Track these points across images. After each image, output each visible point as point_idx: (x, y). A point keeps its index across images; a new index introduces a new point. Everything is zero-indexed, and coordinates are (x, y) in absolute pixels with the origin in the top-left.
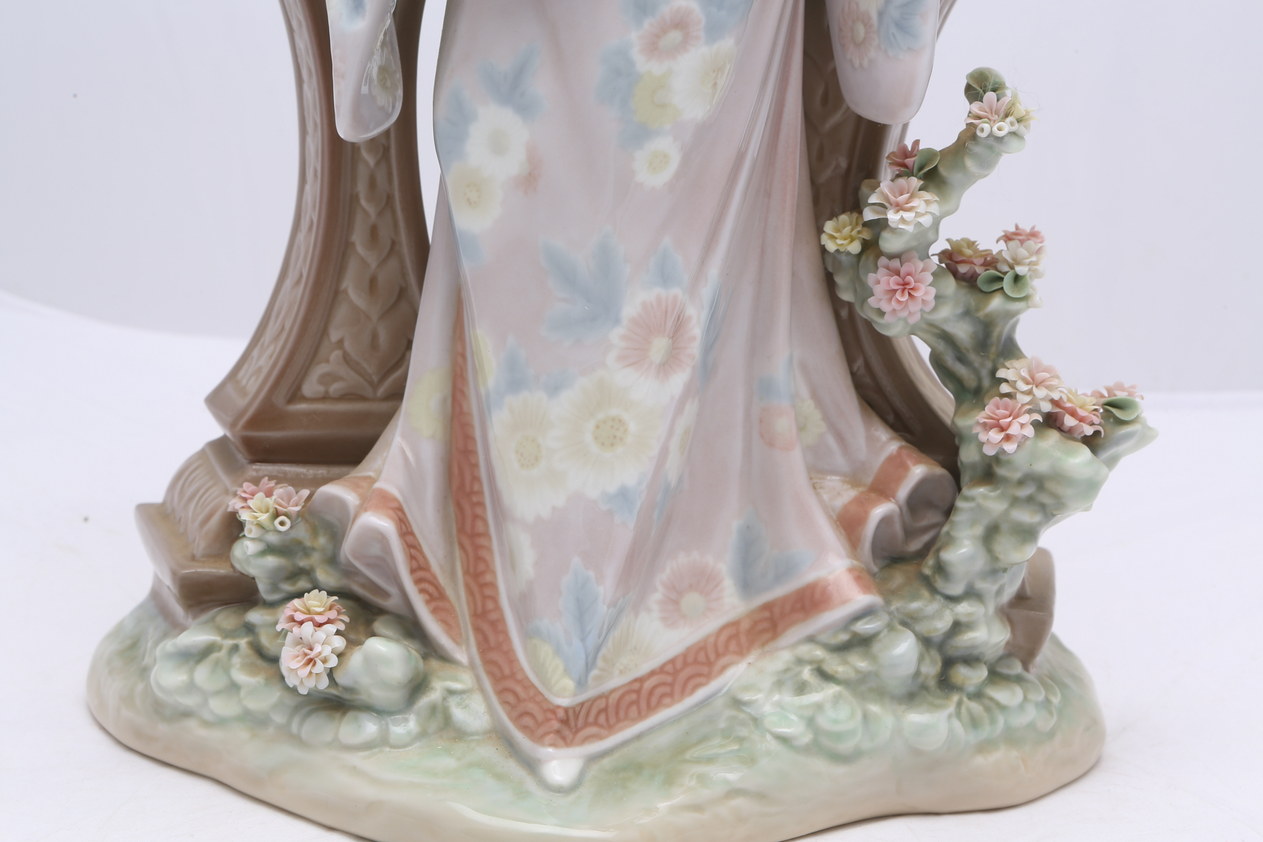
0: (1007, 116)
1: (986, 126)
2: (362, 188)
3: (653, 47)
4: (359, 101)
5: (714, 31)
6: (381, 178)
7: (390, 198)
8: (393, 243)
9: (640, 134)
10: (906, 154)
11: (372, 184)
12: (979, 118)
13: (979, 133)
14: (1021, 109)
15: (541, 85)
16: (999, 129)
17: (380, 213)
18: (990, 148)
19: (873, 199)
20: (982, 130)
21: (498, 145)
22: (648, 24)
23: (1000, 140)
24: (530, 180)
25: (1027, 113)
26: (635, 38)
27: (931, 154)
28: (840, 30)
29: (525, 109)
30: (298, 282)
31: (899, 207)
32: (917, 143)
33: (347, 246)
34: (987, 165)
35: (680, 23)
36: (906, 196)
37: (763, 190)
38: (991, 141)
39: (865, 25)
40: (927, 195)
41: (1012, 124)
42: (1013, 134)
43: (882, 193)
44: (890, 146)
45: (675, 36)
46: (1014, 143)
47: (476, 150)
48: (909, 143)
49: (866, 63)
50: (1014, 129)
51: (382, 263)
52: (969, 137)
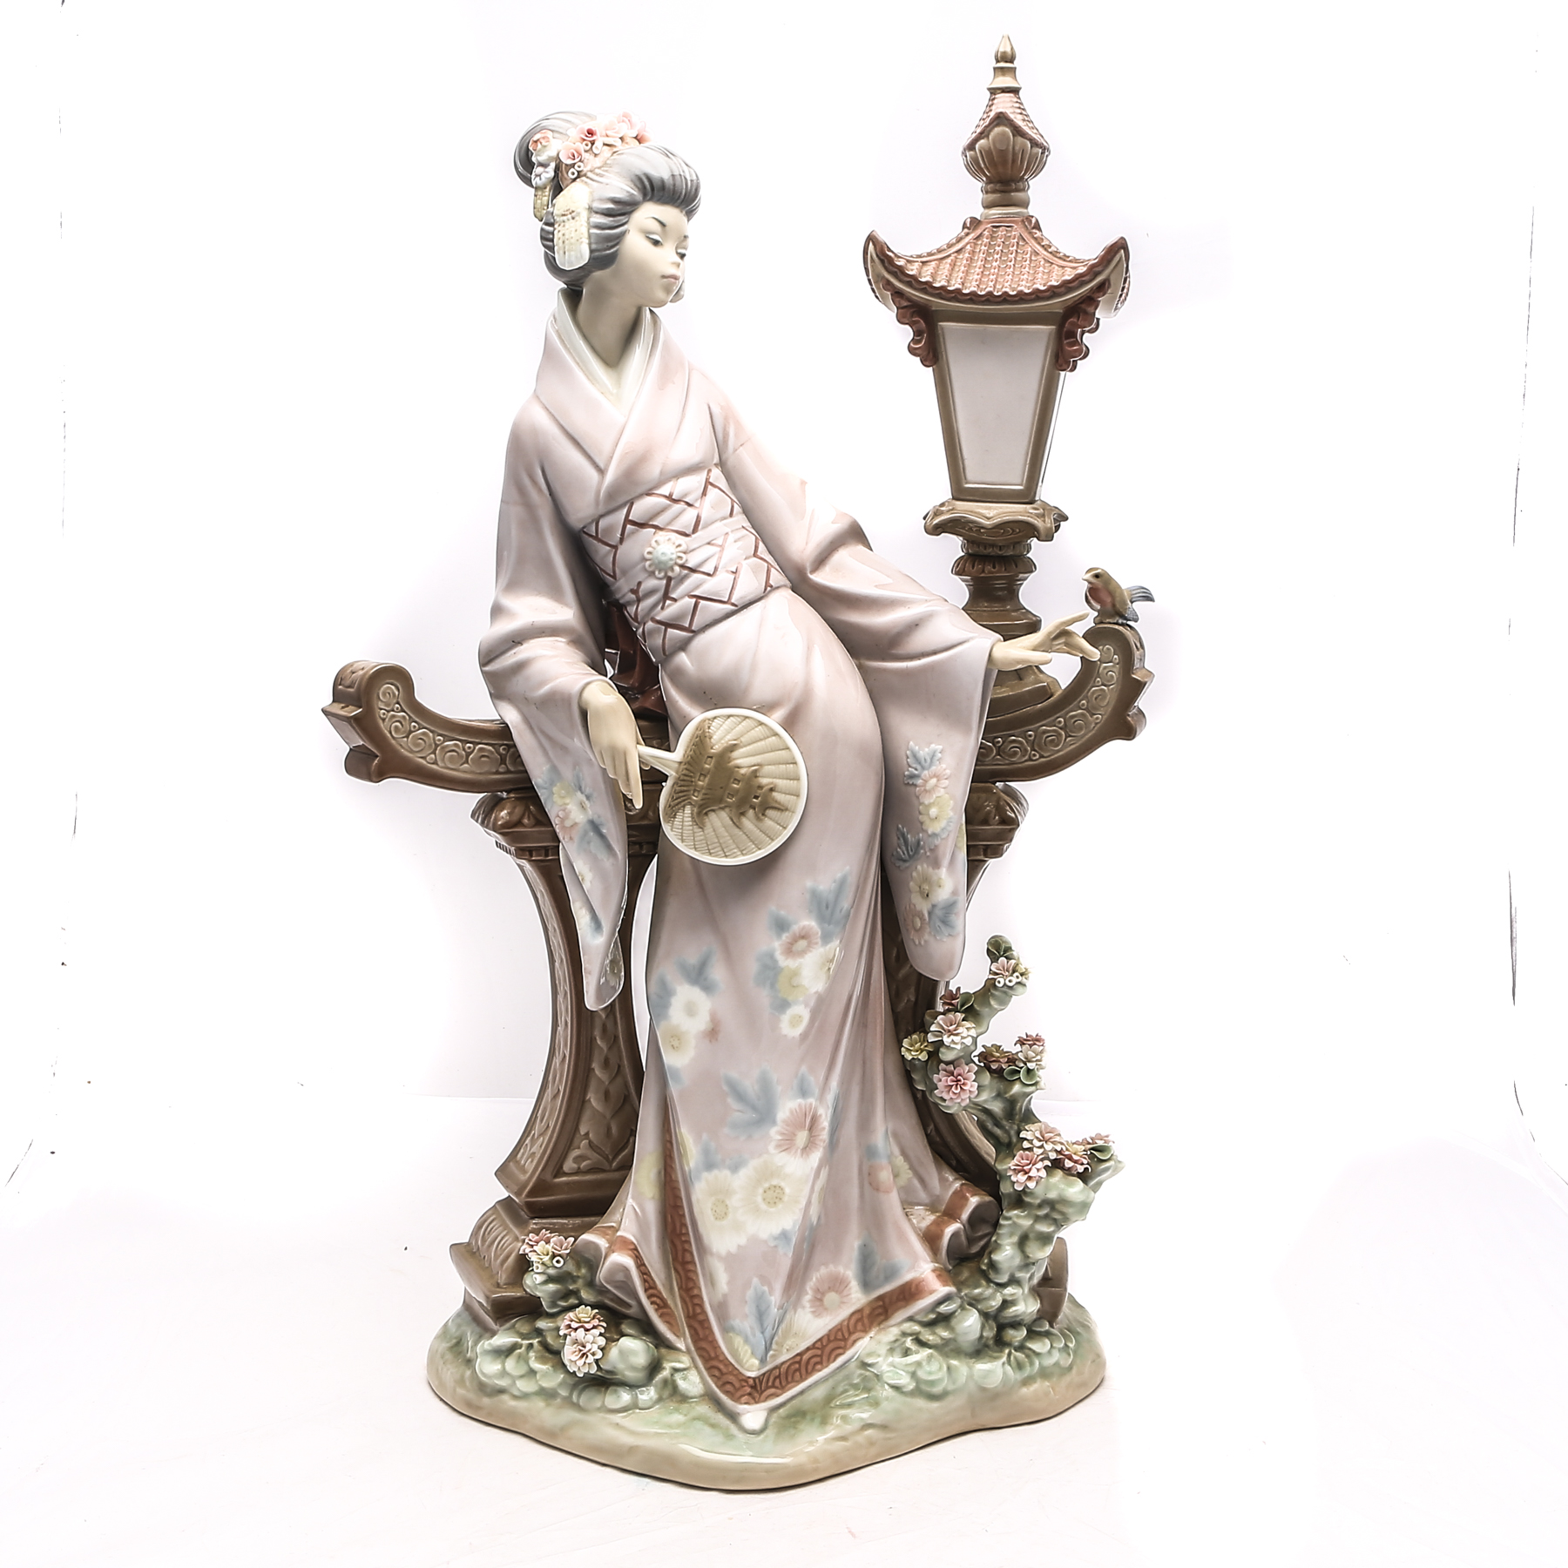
0: (1014, 971)
1: (1002, 980)
2: (597, 1033)
3: (789, 950)
4: (600, 989)
5: (826, 938)
6: (610, 1026)
7: (616, 1037)
8: (619, 1066)
9: (783, 1005)
10: (953, 997)
11: (604, 1030)
12: (997, 974)
13: (997, 983)
14: (1022, 968)
15: (717, 973)
16: (1010, 981)
17: (610, 1048)
18: (1005, 993)
19: (933, 1028)
20: (999, 982)
21: (691, 1011)
22: (785, 937)
23: (1011, 988)
24: (713, 1033)
25: (1026, 969)
26: (777, 945)
27: (968, 996)
28: (905, 920)
29: (708, 988)
30: (555, 1097)
31: (951, 1033)
32: (959, 989)
33: (589, 1070)
34: (1004, 1002)
35: (804, 936)
36: (954, 1026)
37: (862, 1023)
38: (1005, 989)
39: (921, 919)
40: (967, 1024)
41: (1017, 977)
42: (1019, 983)
43: (939, 1023)
44: (941, 991)
45: (802, 944)
46: (1020, 989)
47: (676, 1014)
48: (953, 988)
49: (923, 943)
50: (1018, 980)
51: (612, 1080)
52: (990, 986)
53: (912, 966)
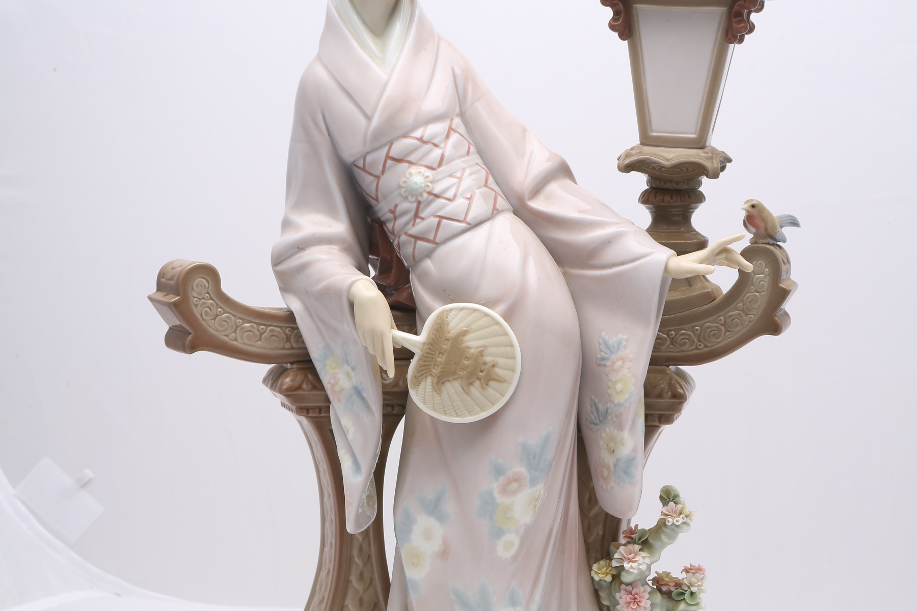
0: (680, 514)
1: (670, 520)
2: (355, 552)
3: (504, 491)
4: (358, 517)
5: (533, 482)
6: (365, 547)
7: (369, 557)
8: (371, 579)
9: (499, 533)
10: (631, 532)
11: (361, 550)
12: (667, 515)
13: (667, 523)
14: (687, 511)
15: (449, 507)
16: (677, 521)
17: (365, 565)
18: (673, 530)
19: (616, 556)
20: (669, 521)
21: (428, 536)
22: (502, 480)
23: (678, 526)
24: (444, 554)
25: (690, 512)
26: (495, 486)
27: (644, 532)
28: (595, 470)
29: (441, 518)
30: (321, 602)
31: (630, 561)
32: (637, 526)
33: (348, 582)
34: (672, 538)
35: (517, 479)
36: (633, 555)
37: (561, 550)
38: (673, 527)
39: (608, 470)
40: (643, 554)
41: (683, 518)
42: (684, 523)
43: (621, 552)
44: (624, 527)
45: (515, 485)
46: (685, 528)
47: (417, 538)
48: (633, 526)
49: (609, 488)
50: (684, 521)
51: (366, 590)
52: (661, 525)
53: (600, 507)
